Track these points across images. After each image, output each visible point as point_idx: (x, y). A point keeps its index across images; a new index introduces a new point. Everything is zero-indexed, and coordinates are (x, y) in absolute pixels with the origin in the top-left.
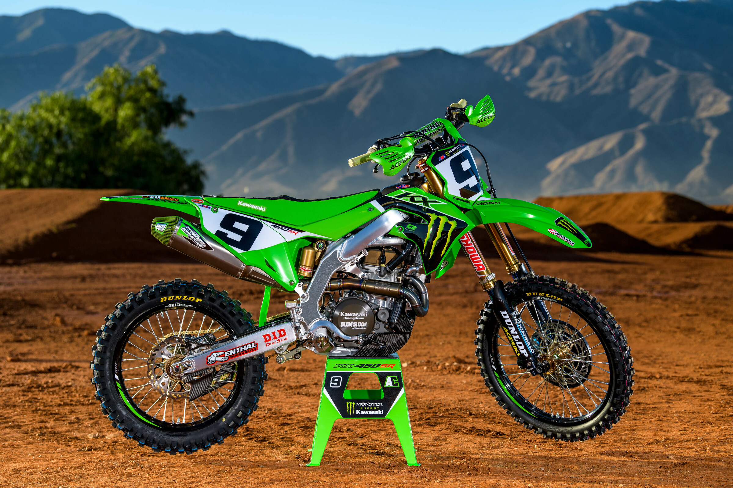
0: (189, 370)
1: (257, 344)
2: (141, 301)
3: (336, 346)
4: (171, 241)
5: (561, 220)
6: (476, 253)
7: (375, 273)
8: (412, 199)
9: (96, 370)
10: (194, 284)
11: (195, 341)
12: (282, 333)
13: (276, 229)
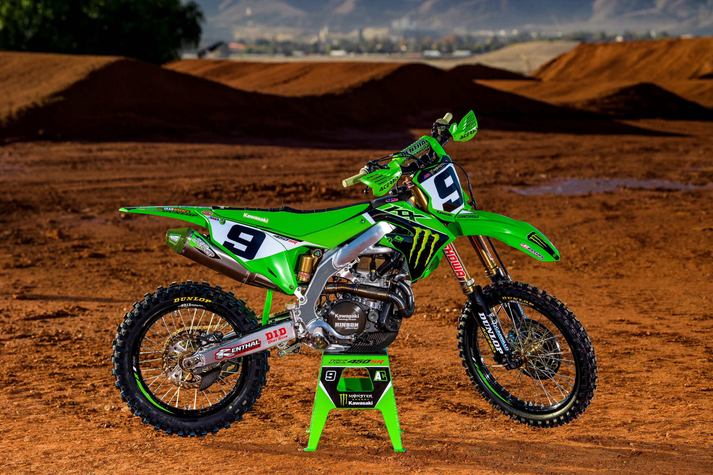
0: (199, 364)
1: (260, 342)
2: (157, 301)
3: (331, 343)
4: (183, 251)
5: (533, 235)
6: (457, 261)
7: (367, 278)
8: (400, 212)
9: (116, 362)
10: (204, 286)
11: (205, 339)
12: (283, 332)
13: (277, 239)
